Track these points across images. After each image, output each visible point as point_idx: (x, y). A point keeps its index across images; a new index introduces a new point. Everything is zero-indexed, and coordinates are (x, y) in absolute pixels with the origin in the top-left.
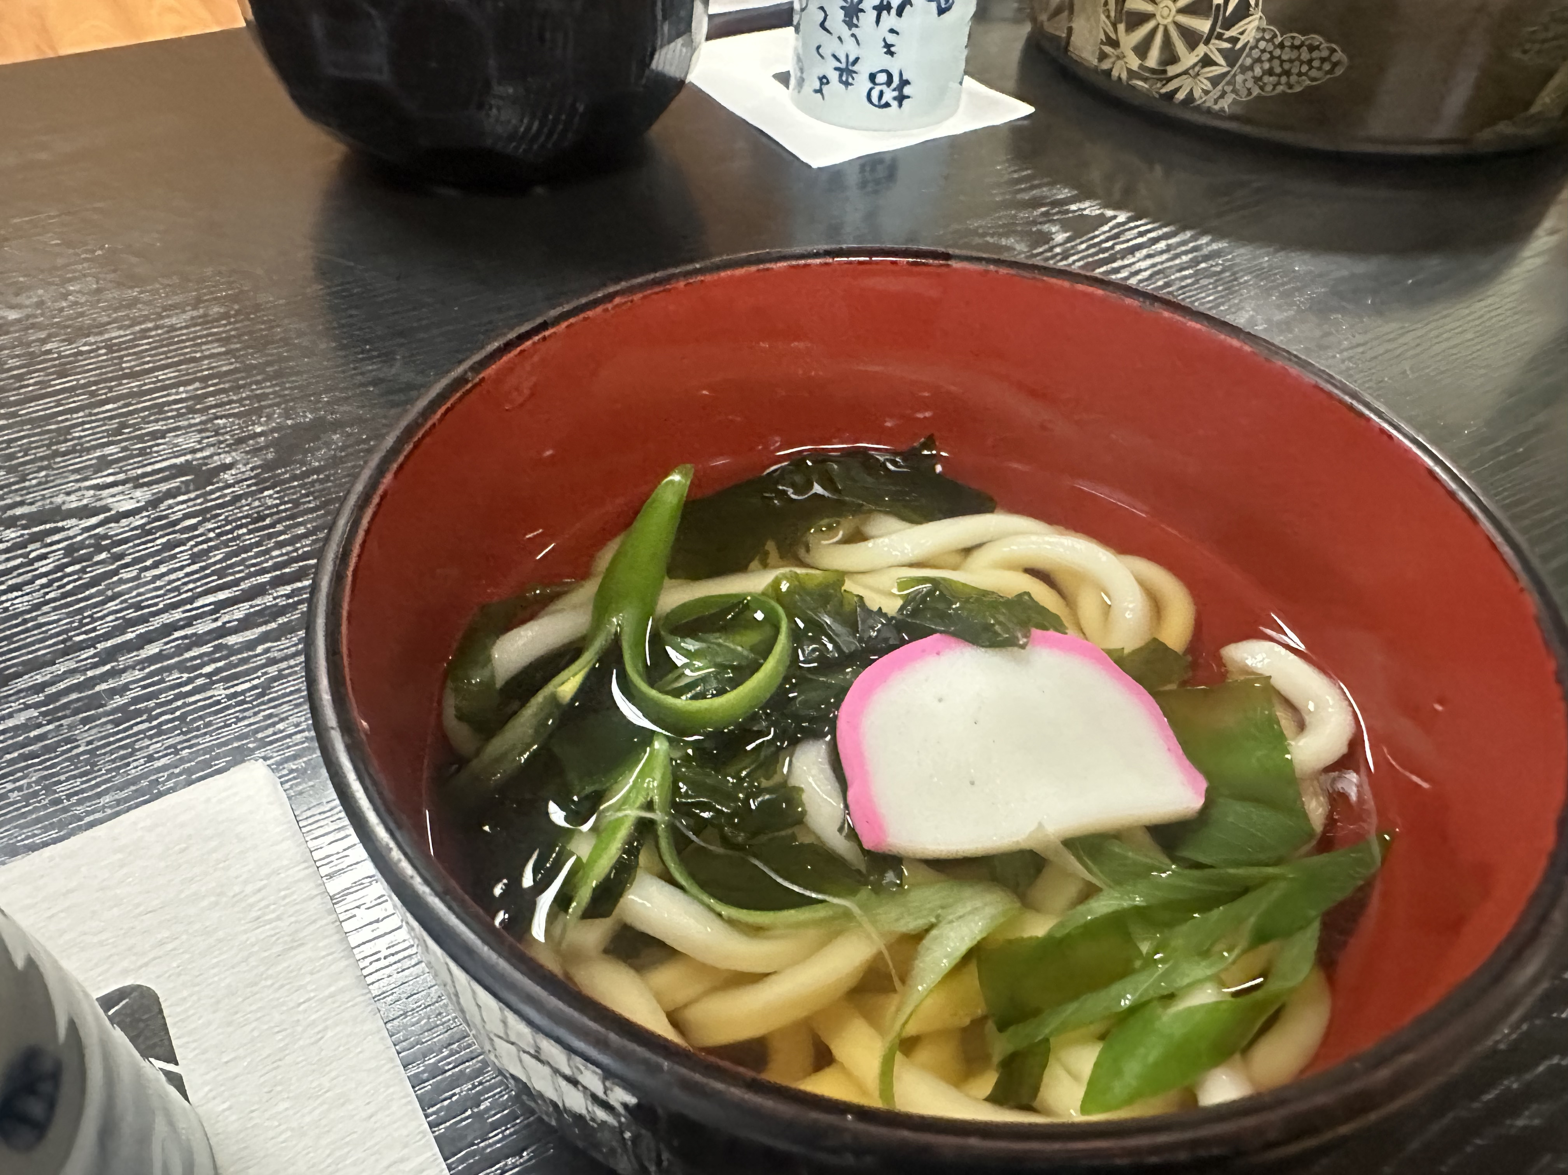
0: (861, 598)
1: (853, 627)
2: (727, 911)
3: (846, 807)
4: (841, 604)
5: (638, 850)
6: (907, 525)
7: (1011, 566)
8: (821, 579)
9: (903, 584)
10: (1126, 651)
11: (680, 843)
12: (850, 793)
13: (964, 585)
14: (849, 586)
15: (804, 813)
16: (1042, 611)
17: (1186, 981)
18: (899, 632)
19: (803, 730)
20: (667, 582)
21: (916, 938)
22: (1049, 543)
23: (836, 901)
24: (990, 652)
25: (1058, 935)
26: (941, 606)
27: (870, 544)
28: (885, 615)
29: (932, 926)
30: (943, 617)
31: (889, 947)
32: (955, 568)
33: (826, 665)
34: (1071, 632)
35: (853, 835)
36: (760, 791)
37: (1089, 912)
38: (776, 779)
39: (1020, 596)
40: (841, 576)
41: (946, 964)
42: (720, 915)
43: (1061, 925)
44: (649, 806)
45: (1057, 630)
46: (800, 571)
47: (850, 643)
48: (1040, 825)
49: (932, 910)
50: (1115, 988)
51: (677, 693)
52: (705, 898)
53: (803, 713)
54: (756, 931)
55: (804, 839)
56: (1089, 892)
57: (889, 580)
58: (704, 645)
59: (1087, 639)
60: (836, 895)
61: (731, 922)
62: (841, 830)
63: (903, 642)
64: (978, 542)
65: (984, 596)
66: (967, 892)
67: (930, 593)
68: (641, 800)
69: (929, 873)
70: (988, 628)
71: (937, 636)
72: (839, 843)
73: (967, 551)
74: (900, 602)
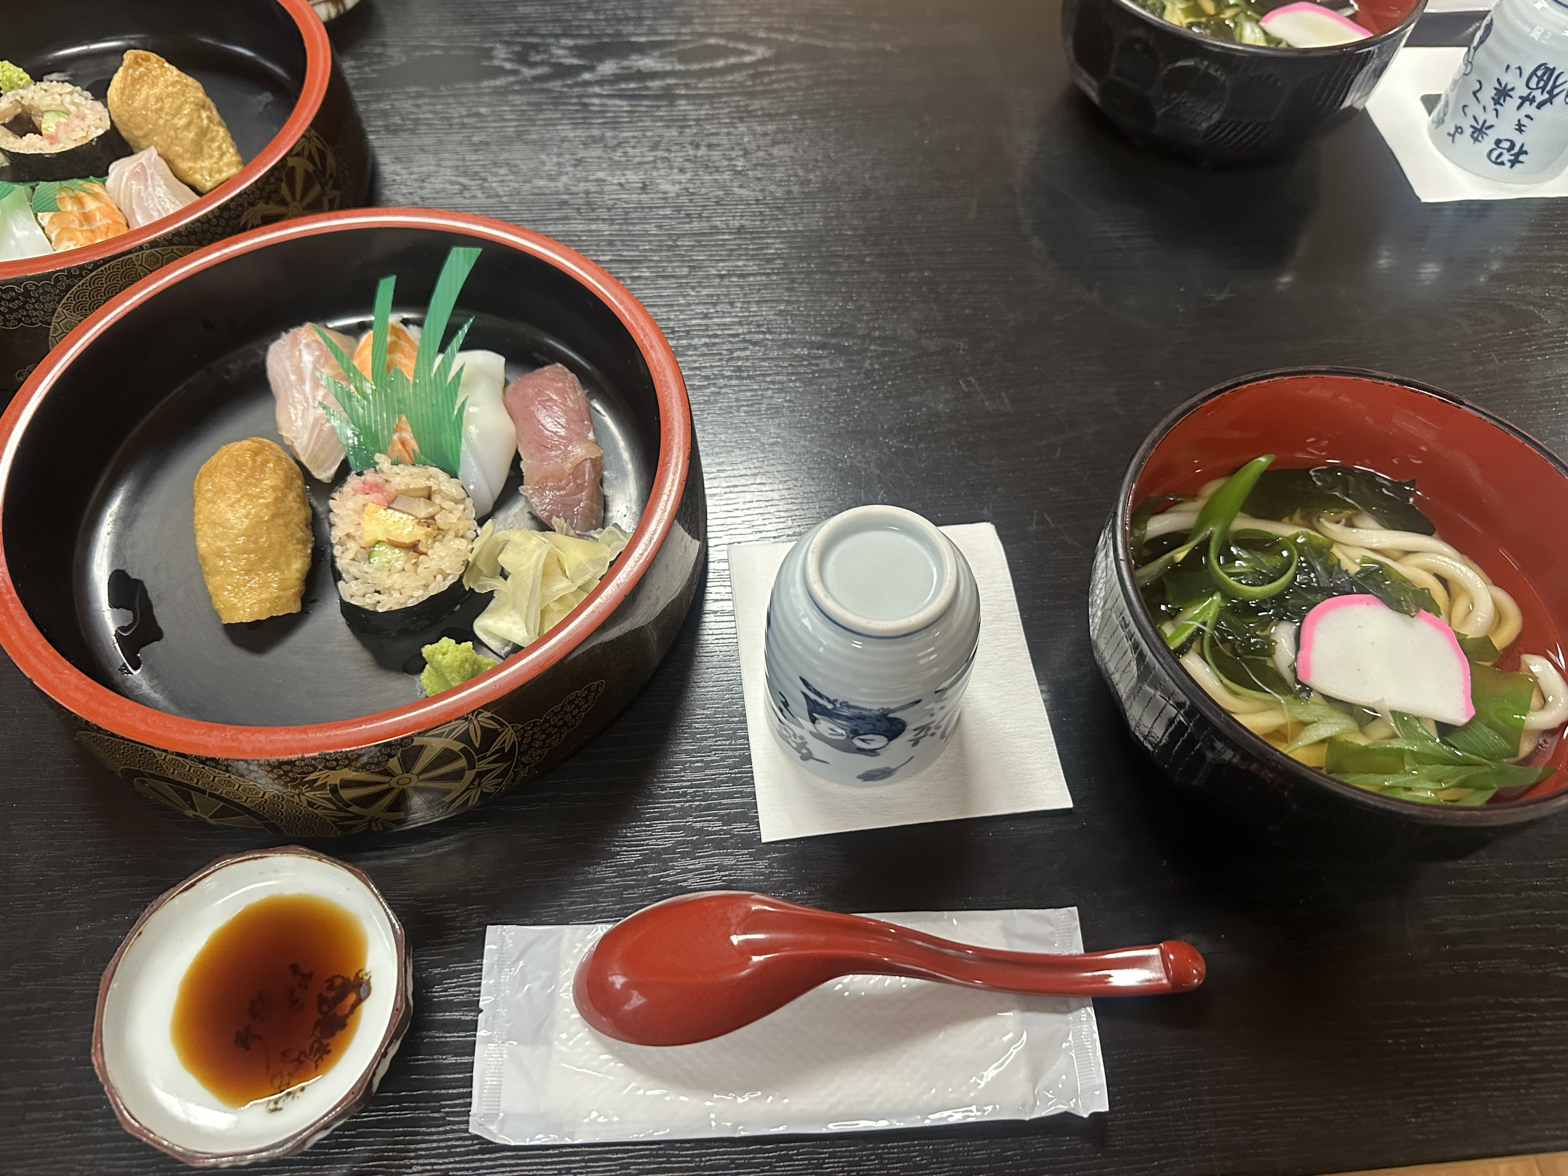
0: (1339, 560)
1: (1330, 574)
2: (1226, 681)
3: (1296, 658)
4: (1327, 558)
5: (1193, 641)
6: (1381, 527)
7: (1427, 570)
8: (1320, 541)
9: (1365, 560)
10: (1468, 637)
11: (1213, 644)
12: (1300, 653)
13: (1397, 572)
14: (1335, 550)
15: (1274, 653)
16: (1432, 601)
17: (1419, 786)
18: (1352, 585)
19: (1286, 616)
20: (1240, 514)
21: (1304, 724)
22: (1454, 566)
23: (1276, 695)
24: (1395, 613)
25: (1371, 748)
26: (1380, 579)
27: (1354, 530)
28: (1348, 575)
29: (1314, 722)
30: (1378, 587)
31: (1292, 723)
32: (1395, 560)
33: (1310, 589)
34: (1443, 617)
35: (1295, 671)
36: (1257, 636)
37: (1389, 744)
38: (1266, 633)
39: (1423, 589)
40: (1333, 542)
41: (1316, 738)
42: (1221, 681)
43: (1372, 745)
44: (1205, 624)
45: (1435, 614)
46: (1312, 533)
47: (1325, 582)
48: (1383, 700)
49: (1317, 716)
50: (1386, 777)
51: (1231, 575)
52: (1218, 673)
53: (1290, 608)
54: (1235, 693)
55: (1270, 664)
56: (1394, 736)
57: (1358, 554)
58: (1251, 557)
59: (1450, 626)
60: (1276, 693)
61: (1226, 686)
62: (1289, 667)
63: (1352, 593)
64: (1415, 550)
65: (1404, 582)
66: (1336, 714)
67: (1377, 570)
68: (1201, 620)
69: (1323, 701)
70: (1399, 601)
71: (1371, 595)
72: (1287, 674)
73: (1408, 553)
74: (1358, 569)
